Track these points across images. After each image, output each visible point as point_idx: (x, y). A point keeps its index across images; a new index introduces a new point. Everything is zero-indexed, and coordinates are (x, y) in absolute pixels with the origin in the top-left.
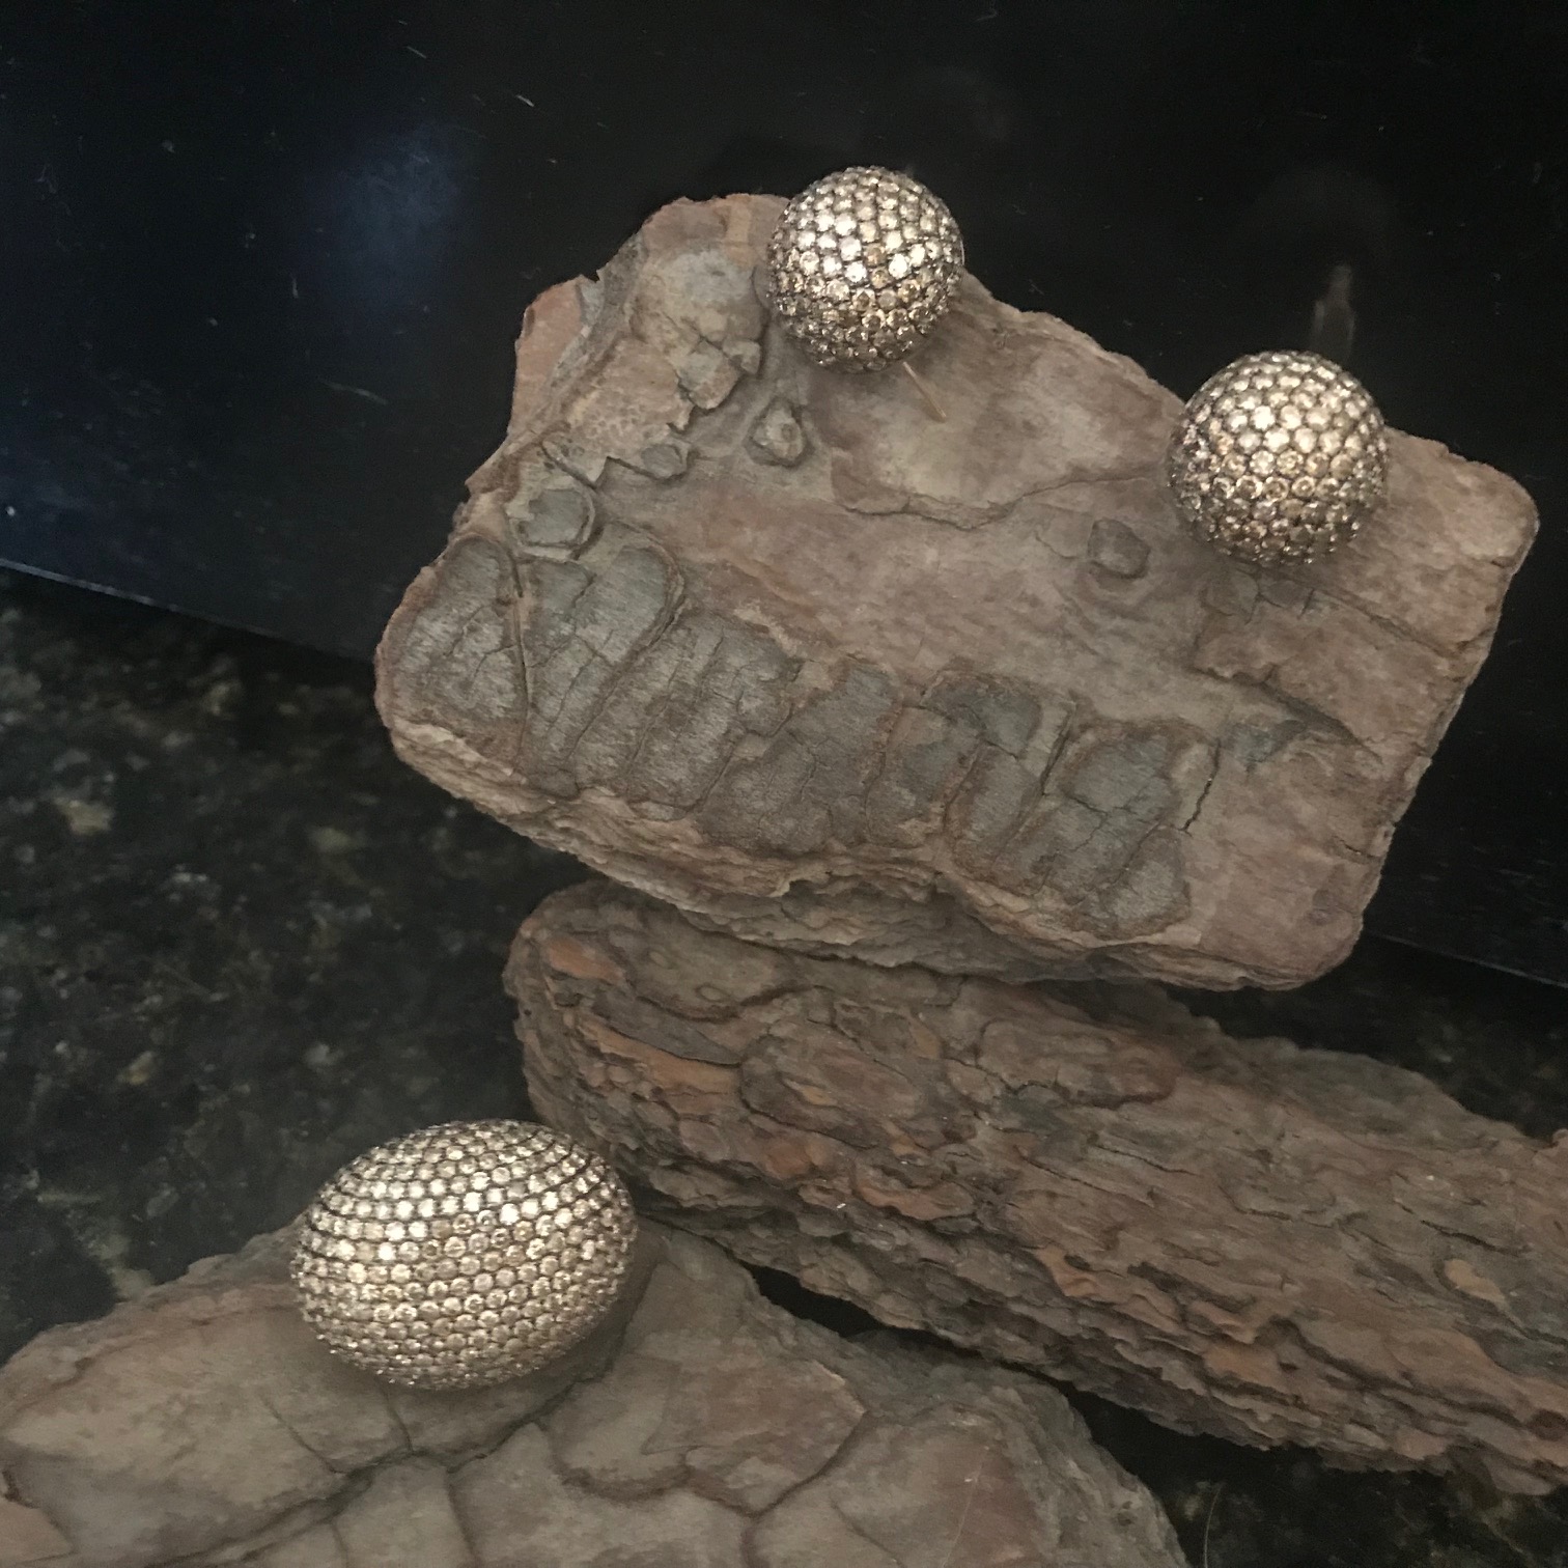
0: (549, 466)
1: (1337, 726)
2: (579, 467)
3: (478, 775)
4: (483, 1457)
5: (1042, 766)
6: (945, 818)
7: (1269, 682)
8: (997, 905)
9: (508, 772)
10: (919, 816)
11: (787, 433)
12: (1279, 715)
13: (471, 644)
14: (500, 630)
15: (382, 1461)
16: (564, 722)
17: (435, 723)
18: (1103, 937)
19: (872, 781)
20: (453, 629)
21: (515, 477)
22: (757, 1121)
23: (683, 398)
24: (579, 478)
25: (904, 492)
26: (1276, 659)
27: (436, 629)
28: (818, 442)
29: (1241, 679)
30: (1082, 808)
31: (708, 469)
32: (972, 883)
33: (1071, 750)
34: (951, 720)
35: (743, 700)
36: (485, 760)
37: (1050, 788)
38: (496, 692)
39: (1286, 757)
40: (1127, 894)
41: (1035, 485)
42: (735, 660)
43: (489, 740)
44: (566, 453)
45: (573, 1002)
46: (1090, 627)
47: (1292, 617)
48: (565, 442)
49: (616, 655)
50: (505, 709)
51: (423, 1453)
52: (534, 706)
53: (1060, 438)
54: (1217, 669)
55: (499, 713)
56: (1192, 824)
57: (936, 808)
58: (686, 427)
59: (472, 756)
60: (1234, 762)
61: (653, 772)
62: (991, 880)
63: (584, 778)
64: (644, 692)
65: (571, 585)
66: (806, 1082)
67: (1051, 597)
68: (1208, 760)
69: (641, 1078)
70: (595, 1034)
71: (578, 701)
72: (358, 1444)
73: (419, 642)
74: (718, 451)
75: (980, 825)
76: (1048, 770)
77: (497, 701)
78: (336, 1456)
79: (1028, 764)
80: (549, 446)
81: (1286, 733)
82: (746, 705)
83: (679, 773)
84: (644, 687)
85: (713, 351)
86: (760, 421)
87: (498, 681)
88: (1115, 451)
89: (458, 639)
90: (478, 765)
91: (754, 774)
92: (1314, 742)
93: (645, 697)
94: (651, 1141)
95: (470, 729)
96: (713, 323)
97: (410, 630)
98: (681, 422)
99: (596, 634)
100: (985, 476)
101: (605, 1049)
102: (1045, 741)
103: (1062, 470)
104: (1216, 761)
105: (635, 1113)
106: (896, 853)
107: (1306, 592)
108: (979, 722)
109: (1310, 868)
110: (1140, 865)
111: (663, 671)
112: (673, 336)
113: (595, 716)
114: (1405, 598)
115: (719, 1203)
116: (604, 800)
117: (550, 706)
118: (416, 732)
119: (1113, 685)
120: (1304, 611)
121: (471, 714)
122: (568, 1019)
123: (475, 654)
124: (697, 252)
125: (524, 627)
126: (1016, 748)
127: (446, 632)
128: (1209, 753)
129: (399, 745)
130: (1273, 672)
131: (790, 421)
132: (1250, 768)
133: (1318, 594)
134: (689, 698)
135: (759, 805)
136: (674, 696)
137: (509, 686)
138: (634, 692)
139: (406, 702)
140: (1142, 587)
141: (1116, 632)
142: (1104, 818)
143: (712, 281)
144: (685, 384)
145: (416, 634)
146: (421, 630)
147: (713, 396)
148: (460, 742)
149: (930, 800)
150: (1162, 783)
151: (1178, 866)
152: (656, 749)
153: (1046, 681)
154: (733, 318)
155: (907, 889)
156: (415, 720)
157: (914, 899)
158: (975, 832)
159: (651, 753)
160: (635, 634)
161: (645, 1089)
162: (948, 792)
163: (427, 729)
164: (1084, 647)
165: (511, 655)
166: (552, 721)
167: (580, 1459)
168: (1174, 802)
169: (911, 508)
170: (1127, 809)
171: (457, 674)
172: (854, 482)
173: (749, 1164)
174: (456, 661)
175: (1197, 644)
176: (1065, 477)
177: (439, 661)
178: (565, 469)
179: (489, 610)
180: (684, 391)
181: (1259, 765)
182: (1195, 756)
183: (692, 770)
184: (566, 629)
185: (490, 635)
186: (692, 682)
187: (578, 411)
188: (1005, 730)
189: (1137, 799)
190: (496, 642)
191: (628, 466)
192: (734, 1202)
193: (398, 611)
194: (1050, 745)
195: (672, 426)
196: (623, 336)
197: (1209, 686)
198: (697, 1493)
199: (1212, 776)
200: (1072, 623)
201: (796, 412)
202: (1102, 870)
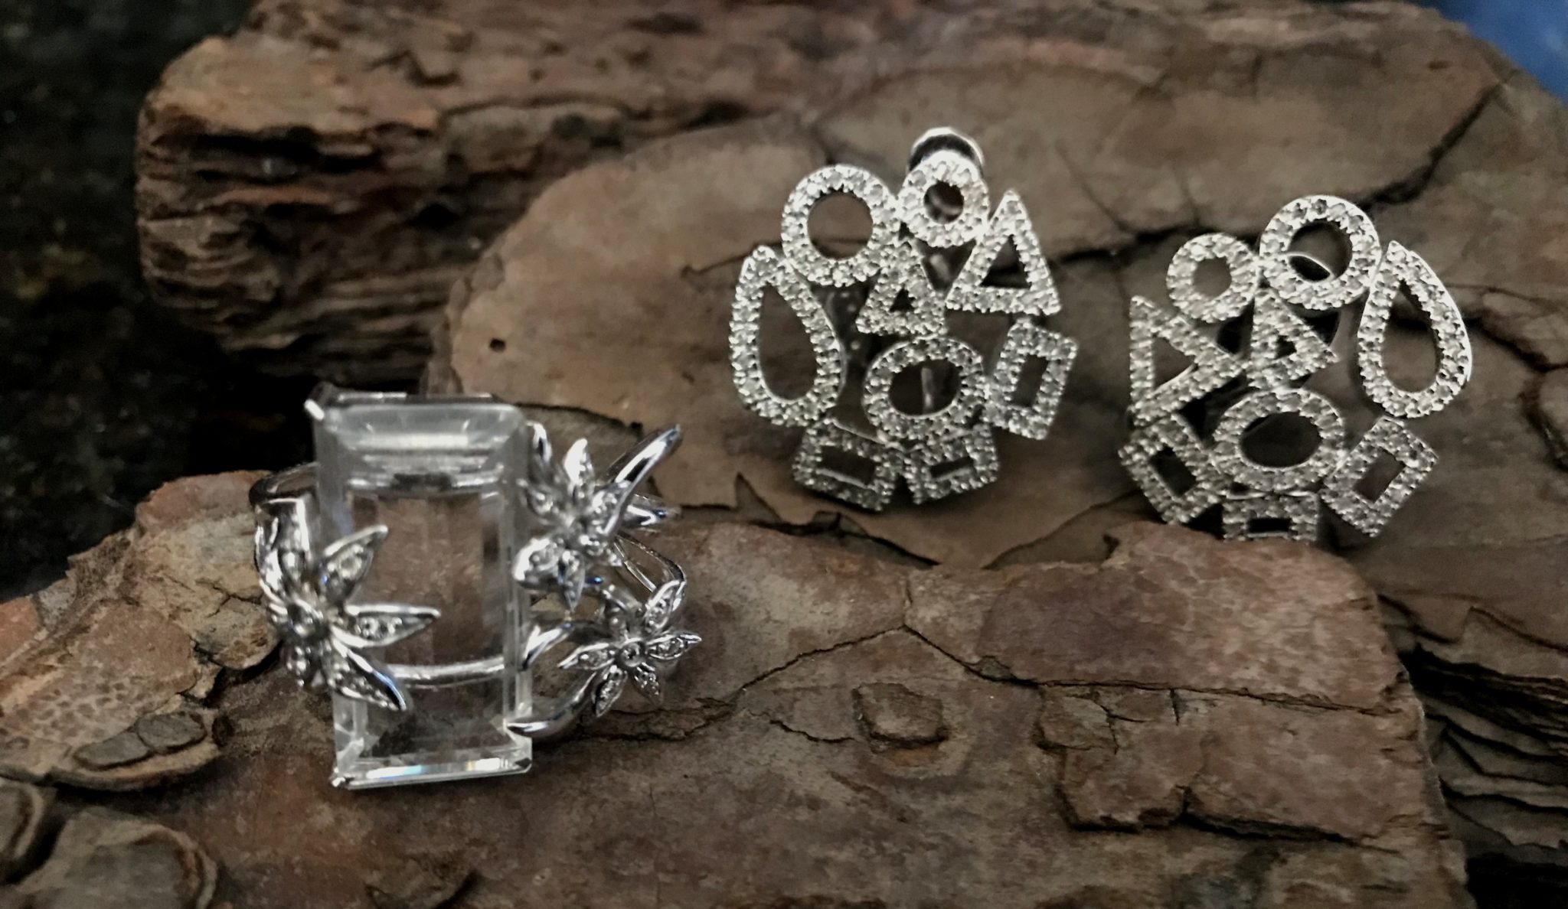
2: (10, 765)
7: (1191, 811)
23: (202, 662)
26: (1179, 780)
29: (1152, 821)
41: (756, 671)
47: (1168, 726)
53: (768, 611)
54: (1115, 817)
58: (210, 694)
81: (1255, 866)
88: (844, 610)
98: (202, 689)
103: (787, 645)
107: (1166, 696)
114: (1284, 664)
120: (1177, 716)
124: (218, 519)
133: (1183, 695)
140: (955, 749)
141: (949, 813)
144: (206, 648)
147: (251, 655)
164: (913, 844)
175: (1063, 795)
176: (792, 651)
180: (204, 654)
187: (21, 694)
195: (186, 695)
200: (879, 818)
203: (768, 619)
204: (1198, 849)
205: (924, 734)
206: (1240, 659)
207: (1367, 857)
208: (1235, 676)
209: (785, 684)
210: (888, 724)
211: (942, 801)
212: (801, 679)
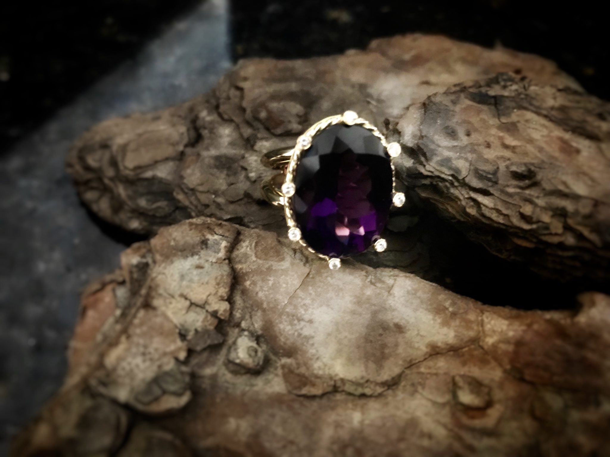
11: (252, 352)
23: (182, 341)
24: (114, 402)
25: (331, 377)
28: (271, 356)
41: (411, 361)
44: (104, 385)
48: (103, 378)
53: (418, 330)
58: (186, 359)
67: (439, 431)
74: (208, 371)
80: (92, 382)
85: (199, 310)
86: (233, 347)
88: (452, 333)
96: (199, 294)
98: (182, 356)
100: (379, 361)
103: (424, 349)
131: (253, 344)
140: (493, 414)
143: (196, 272)
144: (183, 332)
169: (337, 388)
176: (427, 353)
178: (103, 396)
180: (182, 336)
187: (112, 358)
196: (141, 308)
200: (457, 446)
201: (256, 338)
203: (418, 334)
205: (480, 406)
209: (422, 370)
210: (466, 398)
211: (485, 440)
212: (430, 368)
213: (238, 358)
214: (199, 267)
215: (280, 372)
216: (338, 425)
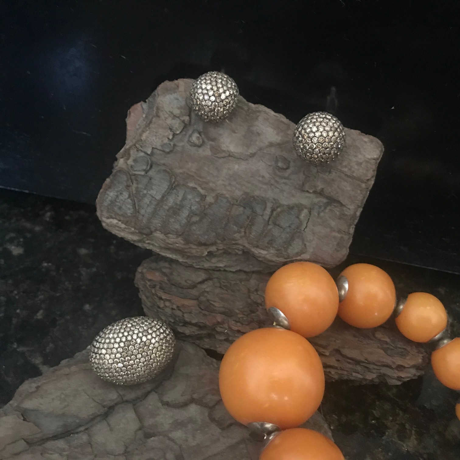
0: (138, 151)
1: (339, 202)
2: (145, 150)
3: (125, 231)
4: (141, 401)
5: (268, 217)
6: (245, 232)
7: (322, 193)
8: (260, 253)
9: (133, 229)
10: (238, 232)
11: (198, 139)
12: (325, 200)
13: (121, 197)
14: (128, 193)
15: (116, 404)
16: (146, 215)
17: (113, 218)
18: (285, 259)
19: (226, 225)
20: (116, 194)
21: (129, 154)
22: (203, 312)
23: (171, 131)
24: (146, 153)
25: (228, 151)
26: (322, 187)
27: (111, 194)
28: (206, 140)
29: (315, 192)
30: (278, 227)
31: (178, 149)
32: (253, 248)
33: (275, 213)
34: (244, 208)
35: (192, 207)
36: (127, 227)
37: (270, 222)
38: (128, 209)
39: (327, 211)
40: (291, 247)
41: (261, 148)
42: (189, 197)
43: (127, 222)
44: (141, 147)
45: (154, 287)
46: (277, 182)
47: (326, 176)
48: (141, 144)
49: (158, 197)
50: (131, 213)
51: (127, 401)
52: (138, 212)
53: (266, 136)
54: (309, 190)
55: (129, 214)
56: (305, 229)
57: (243, 230)
58: (172, 138)
59: (123, 226)
60: (315, 213)
61: (170, 226)
62: (257, 247)
63: (153, 229)
64: (166, 206)
65: (145, 180)
66: (214, 302)
67: (267, 176)
68: (308, 213)
69: (173, 304)
70: (160, 294)
71: (150, 210)
72: (110, 400)
73: (107, 198)
74: (181, 144)
75: (254, 233)
76: (269, 218)
77: (129, 211)
78: (105, 404)
79: (264, 217)
80: (137, 145)
81: (327, 205)
82: (193, 208)
83: (177, 226)
84: (166, 205)
85: (177, 119)
86: (190, 136)
87: (129, 206)
88: (280, 138)
89: (117, 196)
90: (125, 228)
91: (196, 225)
92: (333, 206)
93: (166, 207)
94: (177, 319)
95: (122, 219)
96: (177, 112)
97: (105, 195)
98: (171, 137)
99: (153, 192)
100: (248, 146)
101: (163, 297)
102: (268, 211)
103: (267, 143)
104: (310, 212)
105: (173, 313)
106: (234, 242)
107: (329, 170)
108: (252, 208)
109: (335, 237)
110: (294, 240)
111: (171, 201)
112: (167, 116)
113: (154, 213)
114: (353, 169)
115: (196, 333)
116: (158, 234)
117: (142, 212)
118: (108, 221)
119: (283, 196)
120: (329, 175)
121: (122, 215)
122: (153, 291)
123: (122, 200)
124: (171, 94)
125: (134, 192)
126: (261, 214)
127: (114, 195)
128: (308, 211)
129: (104, 224)
130: (322, 190)
131: (198, 135)
132: (319, 214)
133: (332, 170)
134: (178, 207)
135: (198, 233)
136: (174, 207)
137: (131, 207)
138: (164, 206)
139: (105, 214)
140: (289, 171)
141: (284, 183)
142: (284, 229)
143: (176, 101)
144: (171, 128)
145: (106, 196)
146: (108, 195)
147: (178, 130)
148: (120, 223)
149: (241, 228)
150: (297, 219)
151: (303, 240)
152: (170, 221)
153: (267, 196)
154: (182, 110)
155: (237, 251)
156: (108, 218)
157: (239, 253)
158: (253, 235)
159: (170, 222)
160: (163, 192)
161: (175, 307)
162: (245, 226)
163: (111, 220)
164: (276, 187)
165: (131, 200)
166: (143, 216)
167: (166, 399)
168: (301, 224)
169: (230, 155)
170: (289, 227)
171: (118, 205)
172: (216, 150)
173: (203, 323)
174: (117, 202)
175: (303, 184)
176: (268, 145)
177: (113, 202)
178: (142, 151)
179: (125, 188)
180: (171, 129)
181: (321, 213)
182: (305, 212)
183: (180, 225)
184: (145, 192)
185: (126, 195)
186: (178, 203)
187: (144, 137)
188: (258, 209)
189: (291, 224)
190: (127, 196)
191: (158, 149)
192: (199, 333)
193: (101, 191)
194: (270, 212)
195: (168, 138)
196: (154, 116)
197: (307, 194)
198: (196, 404)
199: (310, 217)
200: (273, 182)
201: (200, 133)
202: (285, 242)
204: (320, 198)
205: (284, 168)
206: (346, 167)
207: (345, 208)
208: (342, 169)
209: (265, 151)
210: (280, 164)
211: (284, 180)
212: (268, 151)
213: (193, 140)
214: (177, 99)
215: (209, 147)
216: (229, 169)
